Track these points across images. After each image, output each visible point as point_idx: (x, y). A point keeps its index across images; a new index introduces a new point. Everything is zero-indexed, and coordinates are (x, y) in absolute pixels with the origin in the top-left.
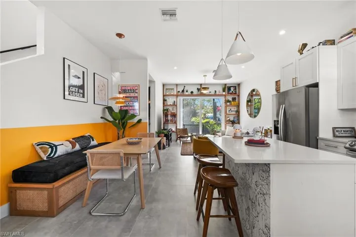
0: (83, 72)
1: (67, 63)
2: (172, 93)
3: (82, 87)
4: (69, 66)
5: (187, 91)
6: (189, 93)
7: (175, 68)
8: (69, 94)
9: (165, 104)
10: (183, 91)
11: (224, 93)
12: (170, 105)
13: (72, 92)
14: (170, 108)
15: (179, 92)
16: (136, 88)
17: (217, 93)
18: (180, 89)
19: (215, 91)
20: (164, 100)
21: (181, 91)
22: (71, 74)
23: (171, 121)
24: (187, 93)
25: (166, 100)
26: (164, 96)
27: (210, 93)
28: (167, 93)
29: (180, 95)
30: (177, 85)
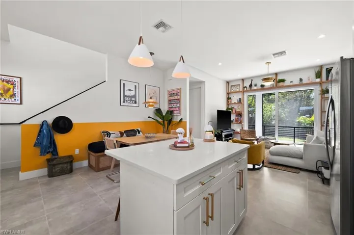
0: (136, 86)
1: (122, 82)
2: (238, 90)
3: (135, 96)
4: (124, 84)
5: (256, 86)
6: (259, 87)
7: (220, 64)
8: (124, 102)
9: (230, 102)
10: (251, 86)
11: (318, 80)
12: (235, 103)
13: (126, 100)
14: (236, 107)
15: (246, 87)
16: (179, 91)
17: (304, 82)
18: (247, 84)
19: (301, 80)
20: (228, 99)
21: (248, 87)
22: (126, 89)
23: (236, 120)
24: (255, 88)
25: (231, 98)
26: (228, 94)
27: (291, 84)
28: (232, 91)
29: (247, 91)
30: (243, 80)
